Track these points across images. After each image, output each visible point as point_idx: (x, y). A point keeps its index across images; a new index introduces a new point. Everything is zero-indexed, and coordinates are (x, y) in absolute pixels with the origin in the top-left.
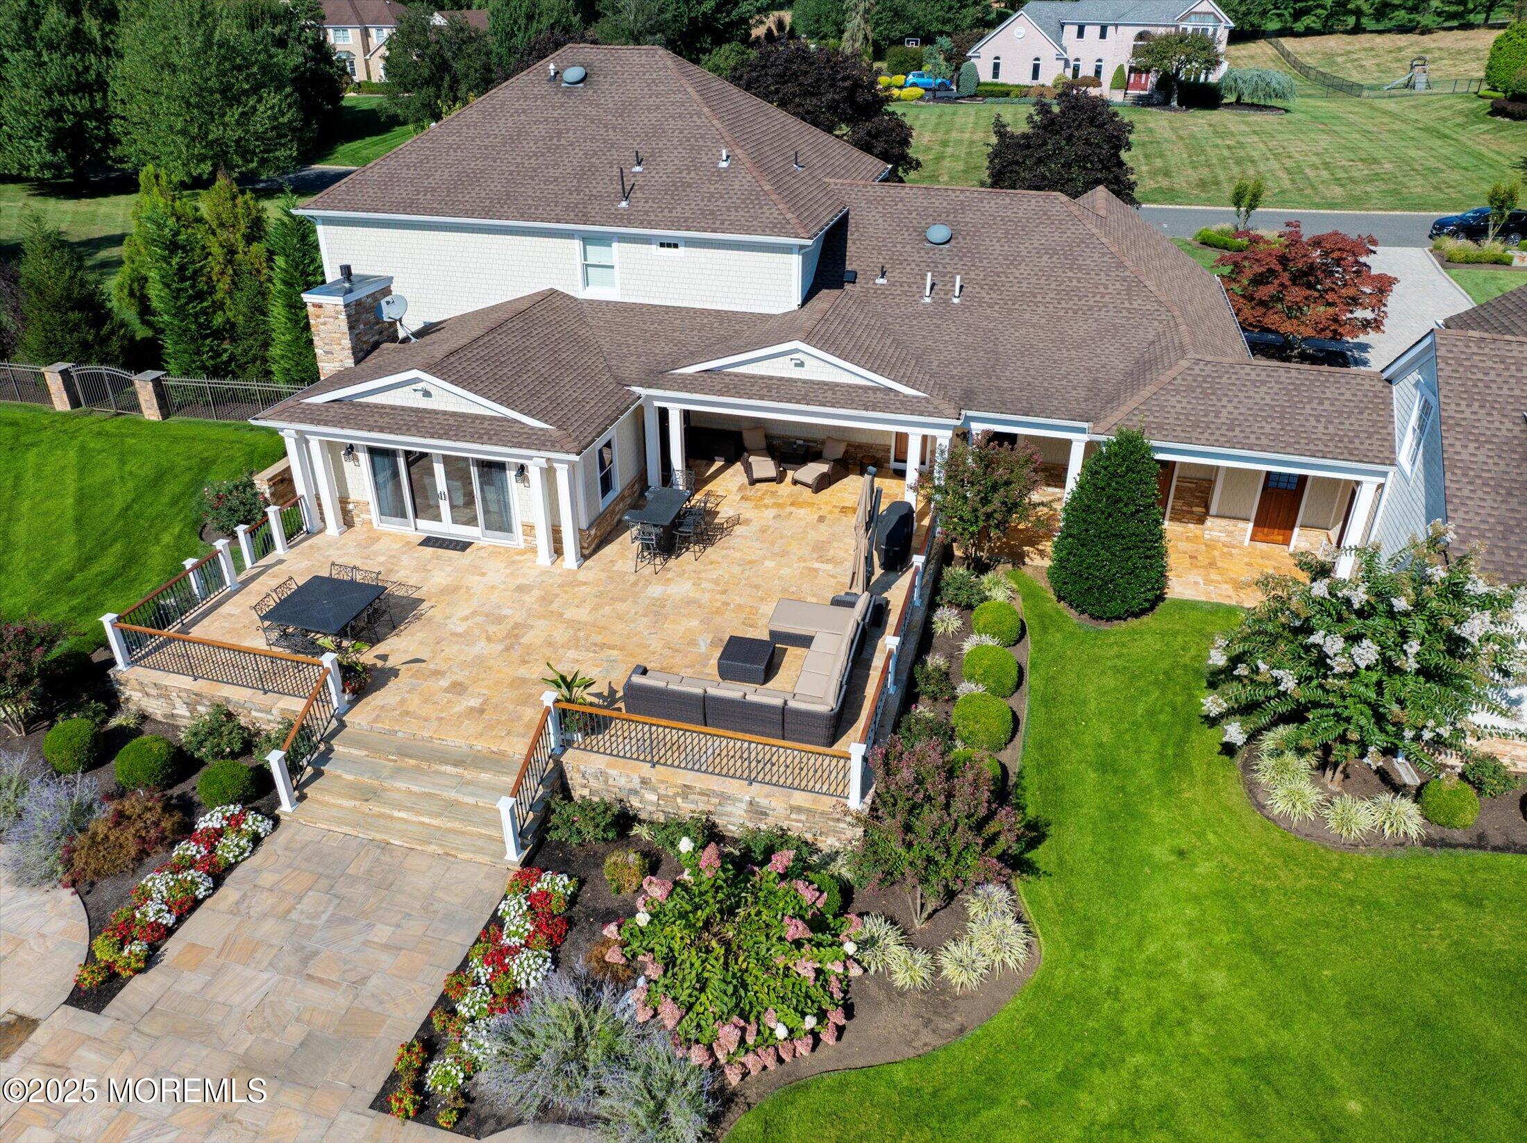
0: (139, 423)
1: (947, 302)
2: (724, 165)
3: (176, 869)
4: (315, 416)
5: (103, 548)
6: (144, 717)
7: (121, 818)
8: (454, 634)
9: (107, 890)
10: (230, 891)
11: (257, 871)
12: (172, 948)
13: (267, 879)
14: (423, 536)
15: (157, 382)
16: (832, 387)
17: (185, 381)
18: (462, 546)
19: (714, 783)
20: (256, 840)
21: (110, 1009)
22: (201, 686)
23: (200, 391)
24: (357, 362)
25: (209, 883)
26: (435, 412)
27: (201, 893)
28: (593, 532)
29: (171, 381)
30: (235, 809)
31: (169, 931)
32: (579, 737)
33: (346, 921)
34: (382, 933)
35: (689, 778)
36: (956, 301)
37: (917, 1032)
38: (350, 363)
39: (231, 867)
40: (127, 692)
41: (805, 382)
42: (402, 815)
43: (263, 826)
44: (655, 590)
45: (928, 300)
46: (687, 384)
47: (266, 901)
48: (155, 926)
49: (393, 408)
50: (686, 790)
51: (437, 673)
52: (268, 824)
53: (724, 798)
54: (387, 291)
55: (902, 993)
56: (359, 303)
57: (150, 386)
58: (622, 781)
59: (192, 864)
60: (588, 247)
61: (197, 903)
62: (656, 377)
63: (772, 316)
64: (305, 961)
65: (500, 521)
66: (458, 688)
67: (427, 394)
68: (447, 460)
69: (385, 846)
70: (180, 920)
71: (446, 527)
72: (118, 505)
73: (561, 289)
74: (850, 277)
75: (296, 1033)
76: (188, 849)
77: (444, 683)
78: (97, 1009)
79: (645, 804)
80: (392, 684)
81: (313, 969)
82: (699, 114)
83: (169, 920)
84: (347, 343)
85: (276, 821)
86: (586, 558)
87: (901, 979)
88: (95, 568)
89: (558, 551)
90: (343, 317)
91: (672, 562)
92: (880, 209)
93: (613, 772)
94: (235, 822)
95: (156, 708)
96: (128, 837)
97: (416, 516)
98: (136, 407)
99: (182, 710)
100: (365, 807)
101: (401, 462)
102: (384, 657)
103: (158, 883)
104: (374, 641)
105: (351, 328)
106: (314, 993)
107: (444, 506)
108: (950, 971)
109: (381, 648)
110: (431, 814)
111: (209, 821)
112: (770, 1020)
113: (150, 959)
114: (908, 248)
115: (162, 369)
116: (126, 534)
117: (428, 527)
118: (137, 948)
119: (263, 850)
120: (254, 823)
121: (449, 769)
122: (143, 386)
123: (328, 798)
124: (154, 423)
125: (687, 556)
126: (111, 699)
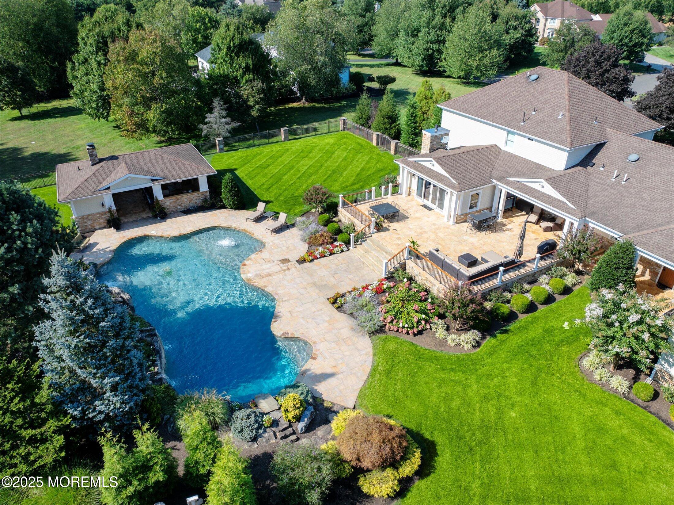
0: (388, 154)
1: (620, 182)
2: (560, 117)
3: (325, 248)
4: (407, 164)
5: (358, 182)
6: (340, 221)
7: (322, 235)
8: (409, 228)
9: (313, 247)
10: (331, 257)
11: (339, 256)
12: (316, 261)
13: (339, 258)
14: (423, 204)
15: (396, 144)
16: (549, 197)
17: (404, 146)
18: (430, 209)
19: (433, 280)
20: (342, 251)
21: (301, 265)
22: (352, 217)
23: (406, 149)
24: (430, 152)
25: (329, 254)
26: (434, 171)
27: (326, 255)
28: (462, 217)
29: (400, 145)
30: (342, 243)
31: (318, 258)
32: (413, 258)
33: (347, 271)
34: (351, 276)
35: (428, 276)
36: (623, 183)
37: (431, 345)
38: (428, 152)
39: (335, 253)
40: (339, 214)
41: (543, 193)
42: (370, 258)
43: (345, 249)
44: (466, 238)
45: (613, 180)
46: (509, 184)
47: (336, 262)
48: (316, 256)
49: (425, 167)
50: (427, 279)
51: (398, 234)
52: (346, 249)
53: (433, 285)
54: (447, 134)
55: (436, 338)
56: (436, 136)
57: (394, 144)
58: (416, 271)
59: (329, 249)
60: (509, 135)
61: (325, 256)
62: (502, 179)
63: (554, 170)
64: (335, 274)
65: (441, 206)
66: (399, 239)
67: (433, 165)
68: (434, 186)
69: (364, 263)
70: (320, 257)
71: (429, 203)
72: (369, 173)
73: (498, 145)
74: (591, 164)
75: (325, 283)
76: (330, 246)
77: (397, 236)
78: (299, 264)
79: (419, 279)
80: (387, 232)
81: (335, 276)
82: (564, 98)
83: (319, 256)
84: (429, 146)
85: (348, 250)
86: (457, 223)
87: (437, 335)
88: (354, 187)
89: (449, 219)
90: (430, 139)
91: (479, 233)
92: (619, 144)
93: (415, 269)
94: (341, 245)
95: (343, 220)
96: (321, 239)
97: (424, 198)
98: (390, 149)
99: (347, 222)
100: (365, 254)
101: (424, 182)
102: (389, 226)
103: (321, 249)
104: (391, 222)
105: (431, 142)
106: (332, 279)
107: (431, 197)
108: (449, 339)
109: (391, 224)
110: (376, 261)
111: (336, 243)
112: (400, 322)
113: (312, 261)
114: (619, 160)
115: (399, 140)
116: (365, 181)
117: (426, 202)
118: (311, 258)
119: (342, 253)
120: (344, 248)
121: (384, 253)
122: (393, 143)
123: (360, 250)
124: (392, 155)
125: (484, 233)
126: (336, 214)
